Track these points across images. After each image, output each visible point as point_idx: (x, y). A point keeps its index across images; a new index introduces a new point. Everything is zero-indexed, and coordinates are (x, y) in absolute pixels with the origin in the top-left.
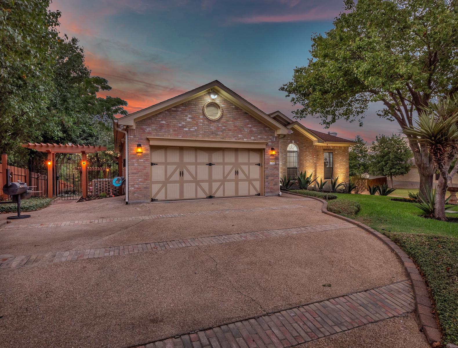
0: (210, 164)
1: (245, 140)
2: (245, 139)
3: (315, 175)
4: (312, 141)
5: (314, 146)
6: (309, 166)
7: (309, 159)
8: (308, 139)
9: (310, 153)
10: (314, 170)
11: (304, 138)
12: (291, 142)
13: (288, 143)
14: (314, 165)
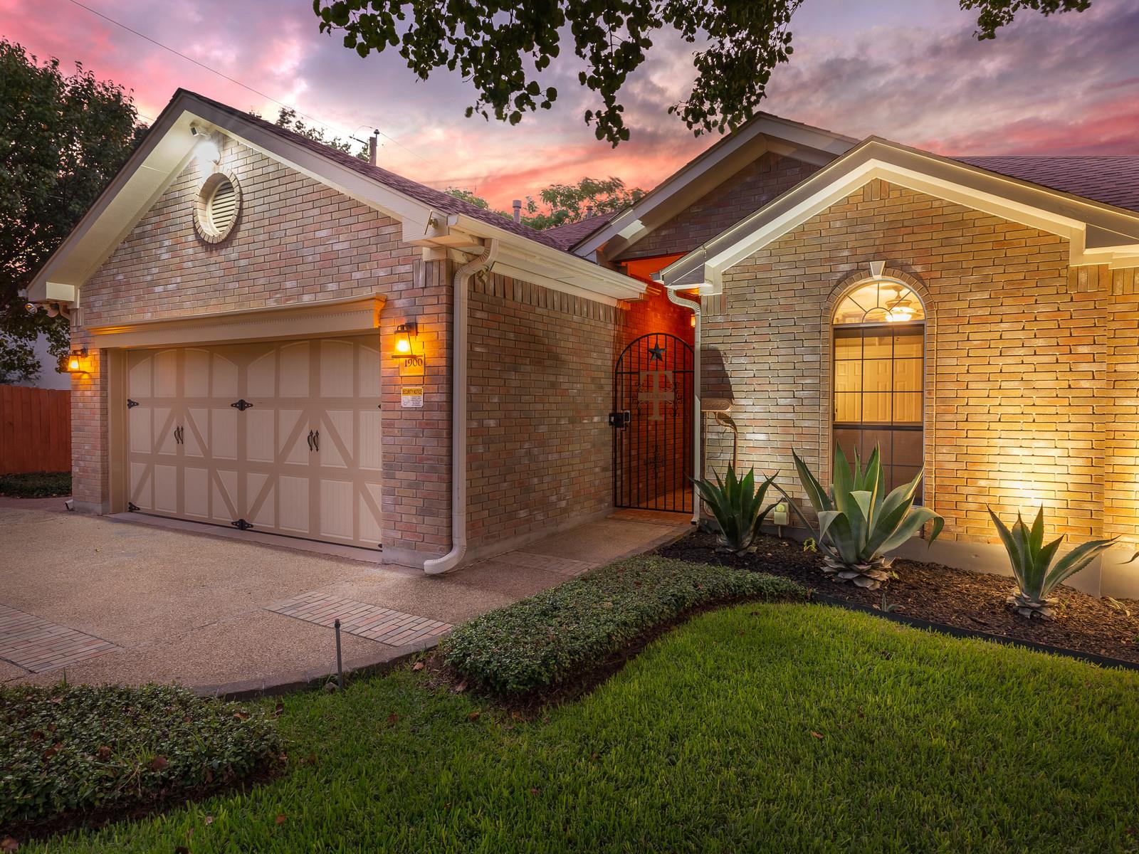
0: (242, 405)
2: (306, 297)
3: (1087, 479)
4: (1064, 243)
5: (1083, 277)
6: (1023, 419)
7: (1022, 368)
8: (1018, 234)
9: (1035, 326)
10: (1081, 445)
11: (977, 231)
12: (860, 272)
13: (839, 282)
14: (1076, 410)
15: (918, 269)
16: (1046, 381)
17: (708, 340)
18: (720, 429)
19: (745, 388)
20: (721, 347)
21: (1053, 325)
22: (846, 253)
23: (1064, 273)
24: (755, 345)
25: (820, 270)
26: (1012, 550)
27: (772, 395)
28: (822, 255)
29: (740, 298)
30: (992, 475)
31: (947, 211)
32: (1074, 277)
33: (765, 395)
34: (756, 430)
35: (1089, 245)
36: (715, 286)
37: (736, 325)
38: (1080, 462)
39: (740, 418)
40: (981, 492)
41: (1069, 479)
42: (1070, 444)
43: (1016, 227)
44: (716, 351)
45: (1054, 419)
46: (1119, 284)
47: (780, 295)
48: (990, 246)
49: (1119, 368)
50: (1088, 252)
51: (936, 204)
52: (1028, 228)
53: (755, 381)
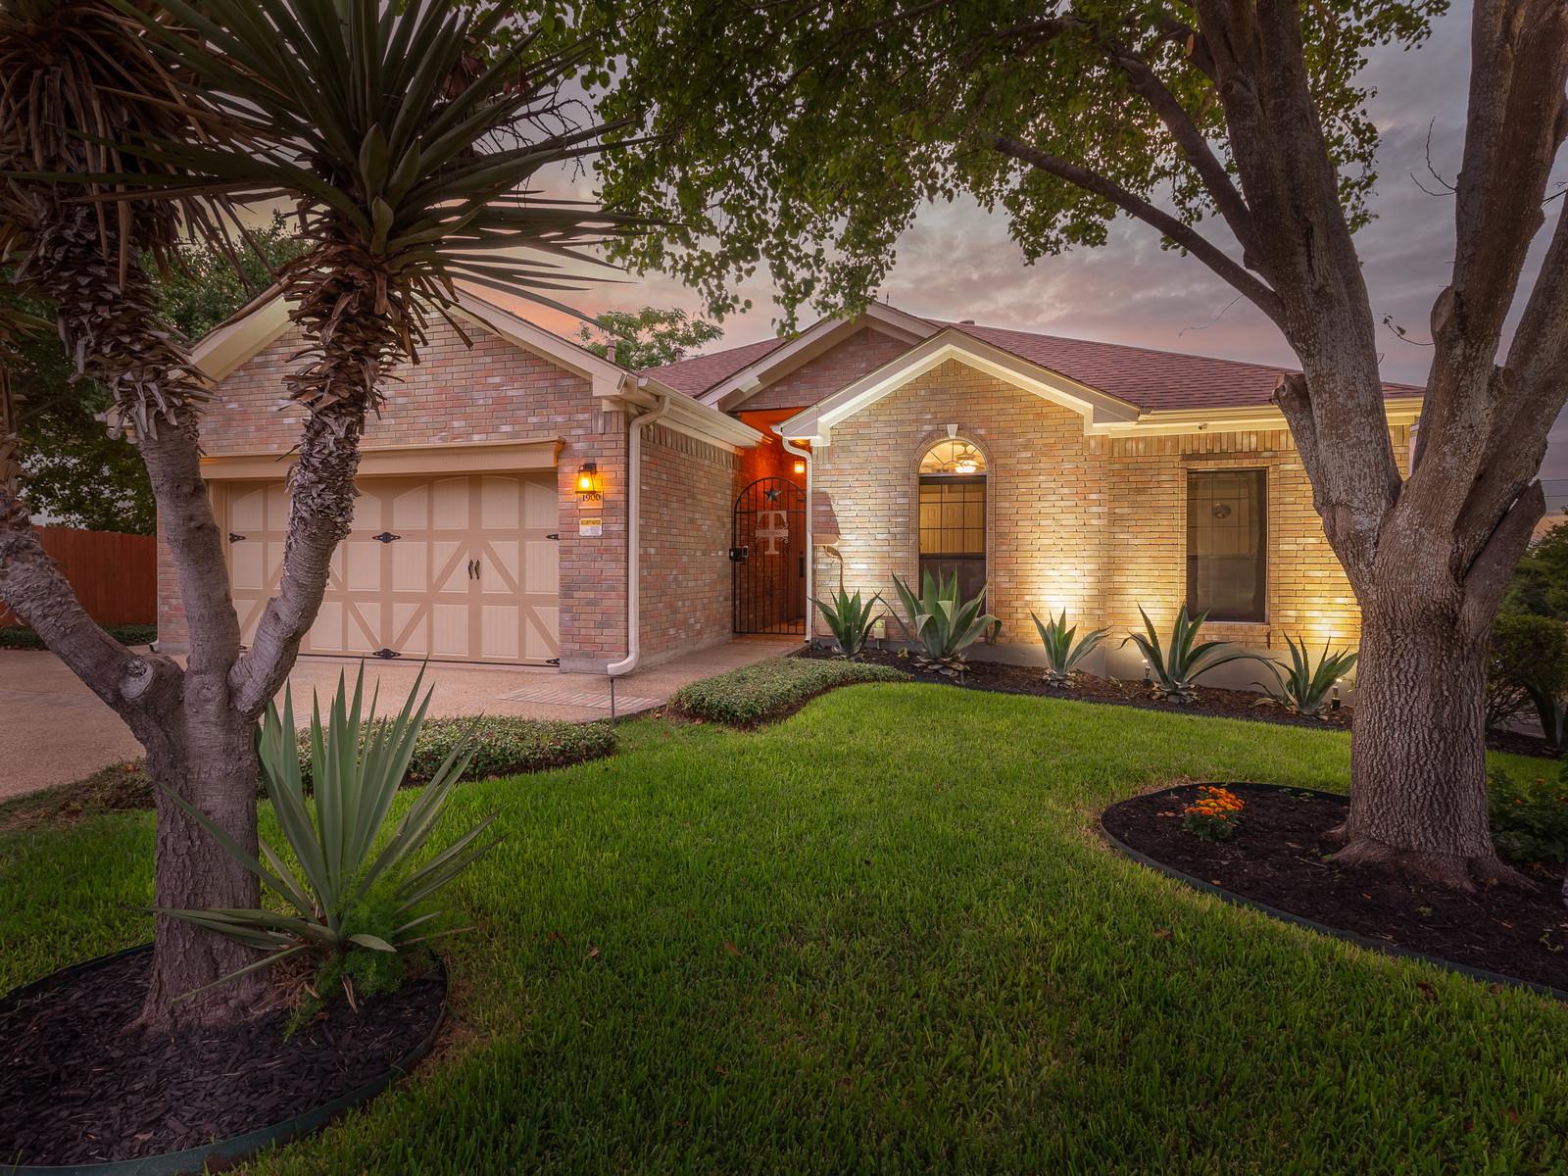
0: (387, 538)
1: (477, 439)
2: (476, 437)
3: (1096, 592)
4: (1080, 417)
5: (1093, 443)
6: (1054, 548)
7: (1054, 510)
8: (1049, 409)
9: (1063, 479)
10: (1093, 567)
11: (1023, 405)
12: (939, 434)
13: (924, 439)
14: (1088, 541)
15: (982, 432)
16: (1069, 520)
17: (819, 485)
18: (828, 560)
19: (849, 525)
20: (829, 491)
21: (1073, 478)
22: (929, 416)
23: (1080, 439)
24: (858, 490)
25: (909, 429)
26: (1047, 641)
27: (871, 531)
28: (911, 417)
29: (845, 449)
30: (1034, 592)
31: (1002, 388)
32: (1086, 443)
33: (865, 531)
34: (859, 560)
35: (1095, 421)
36: (824, 437)
37: (841, 473)
38: (1092, 579)
39: (845, 551)
40: (1027, 604)
41: (1085, 592)
42: (1086, 567)
43: (1049, 404)
44: (825, 493)
45: (1075, 548)
46: (1116, 450)
47: (879, 448)
48: (1031, 417)
49: (1117, 511)
50: (1095, 425)
51: (994, 382)
52: (1057, 405)
53: (858, 520)
